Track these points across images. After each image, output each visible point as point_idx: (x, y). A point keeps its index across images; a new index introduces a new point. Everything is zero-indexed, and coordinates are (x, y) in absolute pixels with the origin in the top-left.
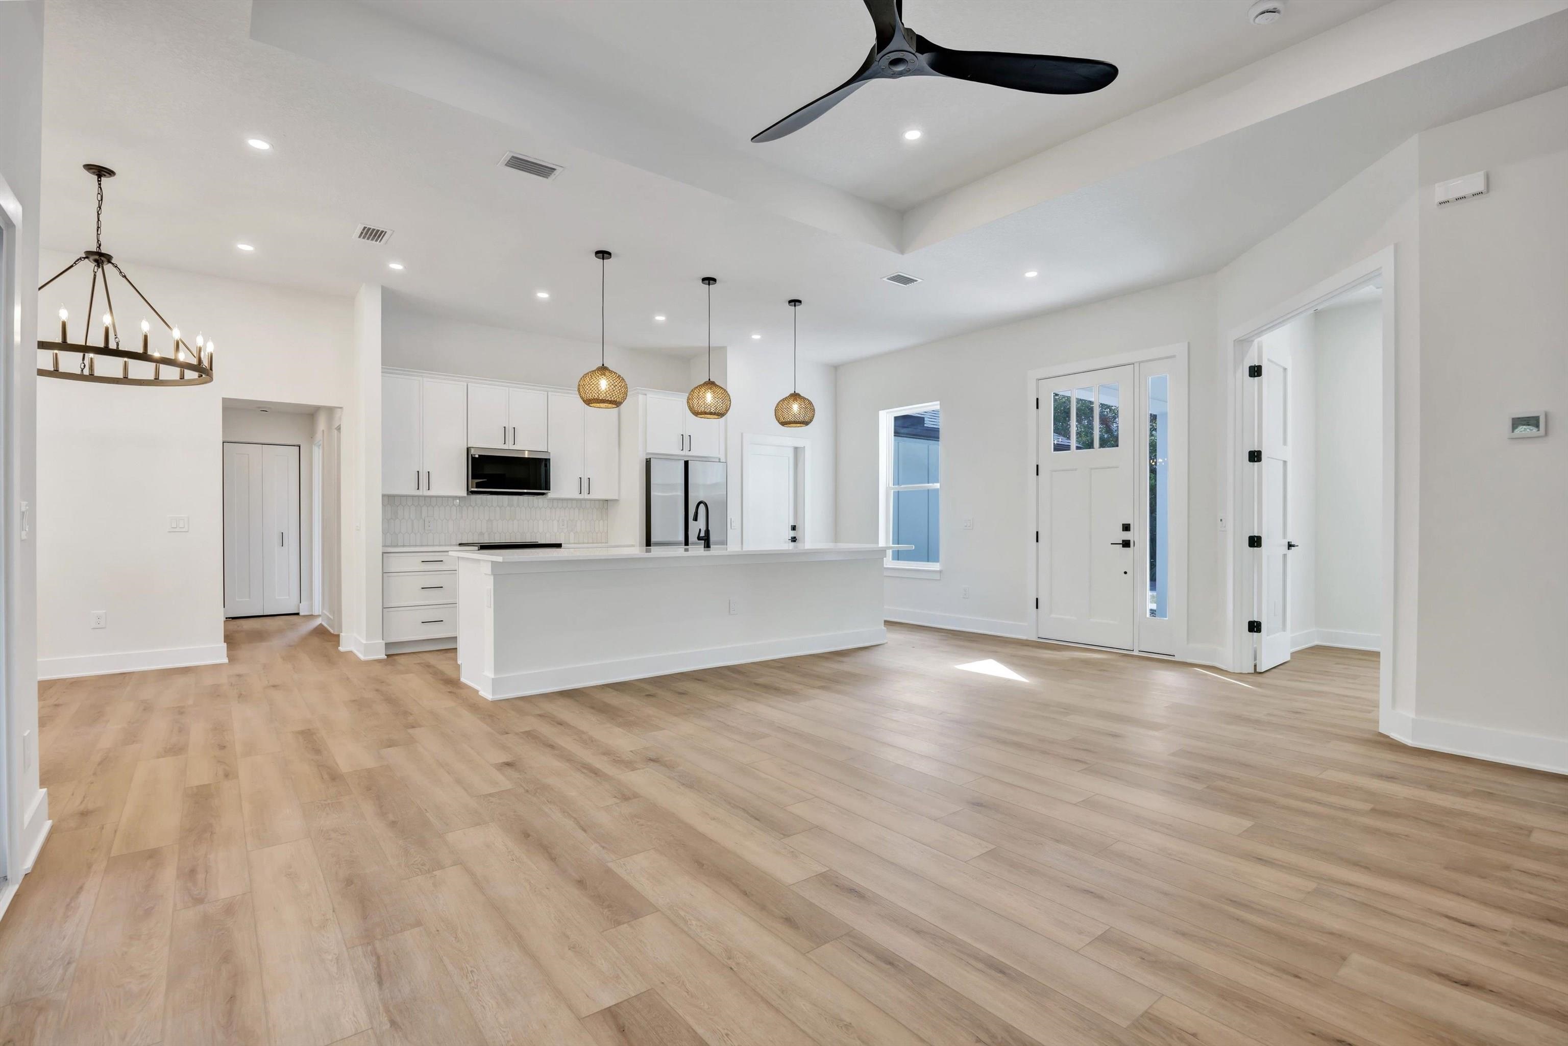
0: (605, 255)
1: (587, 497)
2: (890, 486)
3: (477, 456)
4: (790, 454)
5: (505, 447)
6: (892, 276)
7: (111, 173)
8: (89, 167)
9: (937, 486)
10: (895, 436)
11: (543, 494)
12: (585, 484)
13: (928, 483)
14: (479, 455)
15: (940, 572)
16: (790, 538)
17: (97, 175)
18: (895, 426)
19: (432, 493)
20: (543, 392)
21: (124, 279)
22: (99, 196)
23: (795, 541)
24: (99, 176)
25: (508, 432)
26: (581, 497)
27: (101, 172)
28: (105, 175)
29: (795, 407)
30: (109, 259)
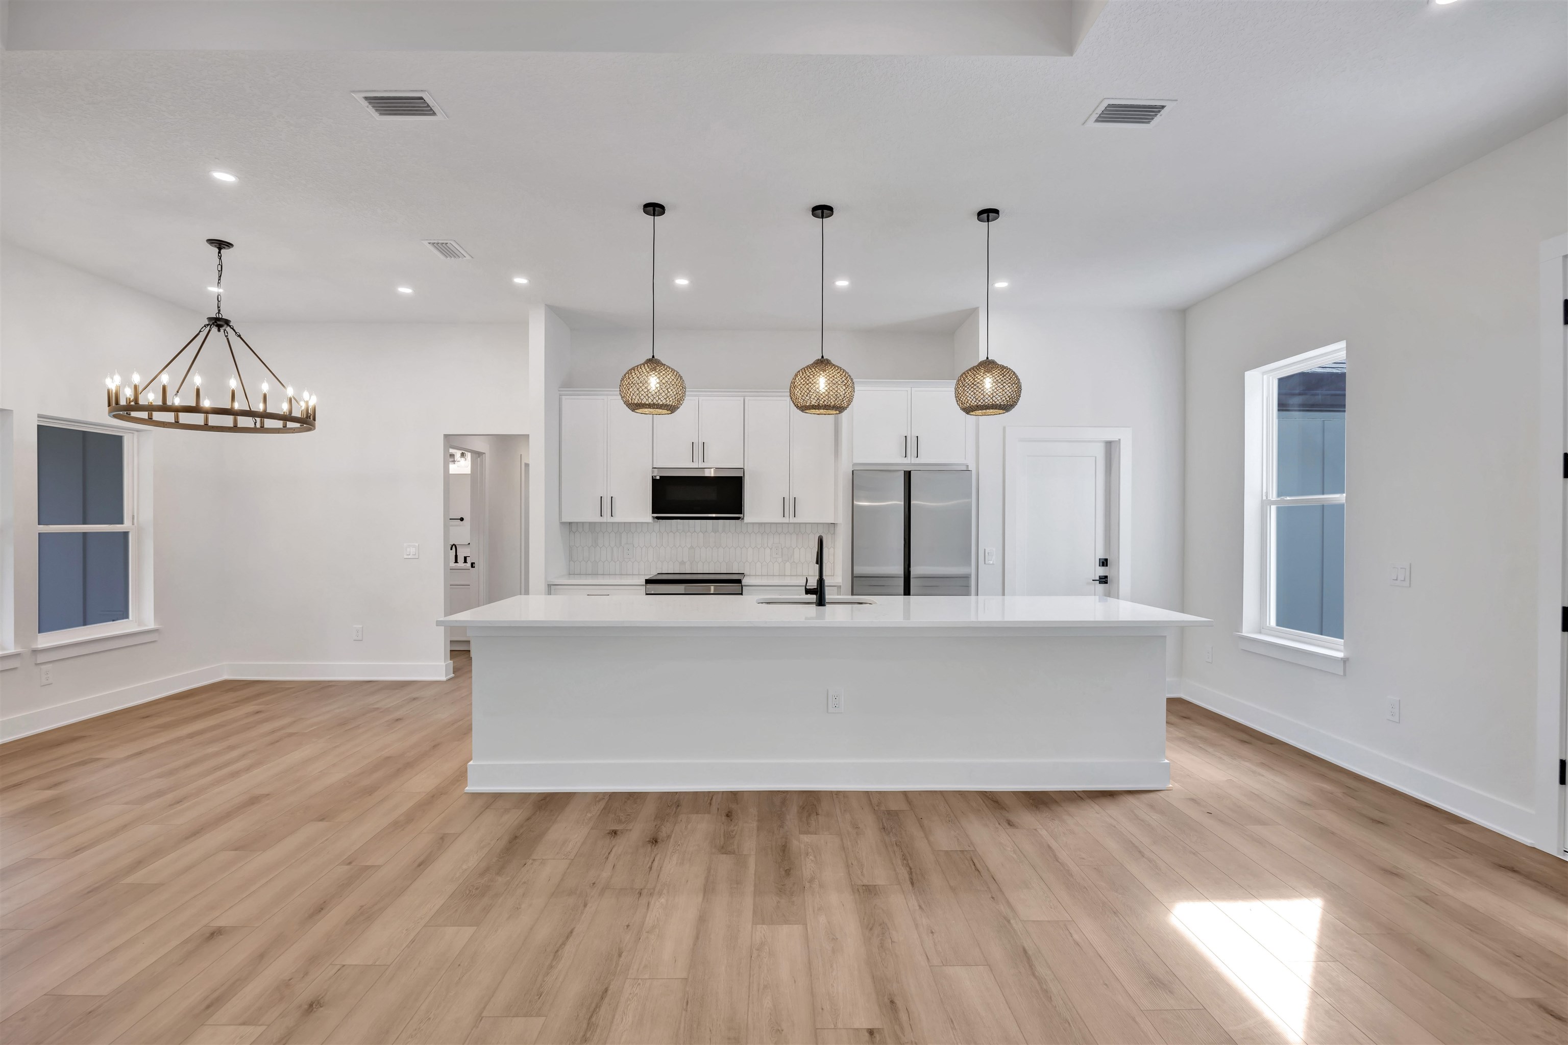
0: (657, 209)
1: (793, 520)
2: (1270, 498)
3: (658, 478)
4: (1099, 451)
5: (695, 465)
6: (1099, 111)
7: (229, 245)
8: (211, 241)
9: (1340, 498)
10: (1279, 410)
11: (738, 518)
12: (790, 505)
13: (1323, 494)
14: (660, 477)
15: (1345, 661)
16: (1098, 578)
17: (218, 248)
18: (1279, 394)
19: (617, 518)
20: (739, 398)
21: (239, 338)
22: (220, 266)
23: (1106, 582)
24: (220, 249)
25: (699, 449)
26: (786, 520)
27: (221, 245)
28: (224, 248)
29: (988, 383)
30: (227, 322)
